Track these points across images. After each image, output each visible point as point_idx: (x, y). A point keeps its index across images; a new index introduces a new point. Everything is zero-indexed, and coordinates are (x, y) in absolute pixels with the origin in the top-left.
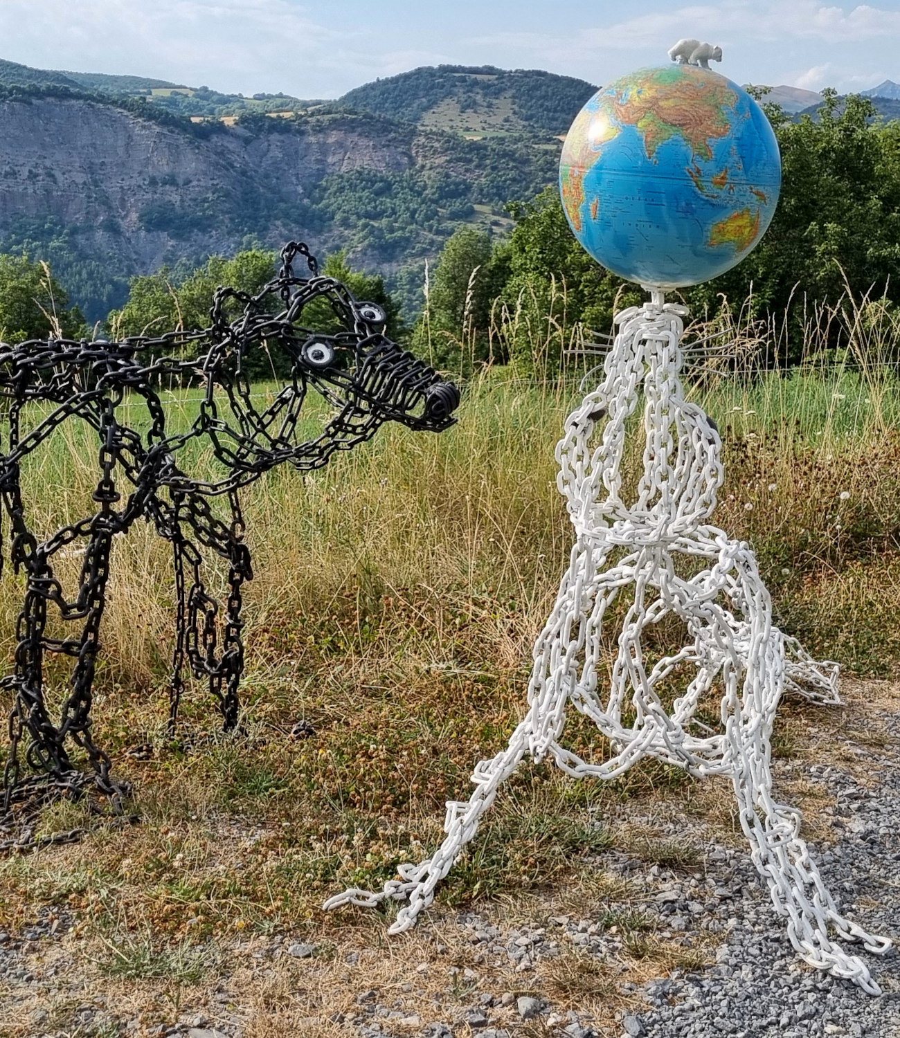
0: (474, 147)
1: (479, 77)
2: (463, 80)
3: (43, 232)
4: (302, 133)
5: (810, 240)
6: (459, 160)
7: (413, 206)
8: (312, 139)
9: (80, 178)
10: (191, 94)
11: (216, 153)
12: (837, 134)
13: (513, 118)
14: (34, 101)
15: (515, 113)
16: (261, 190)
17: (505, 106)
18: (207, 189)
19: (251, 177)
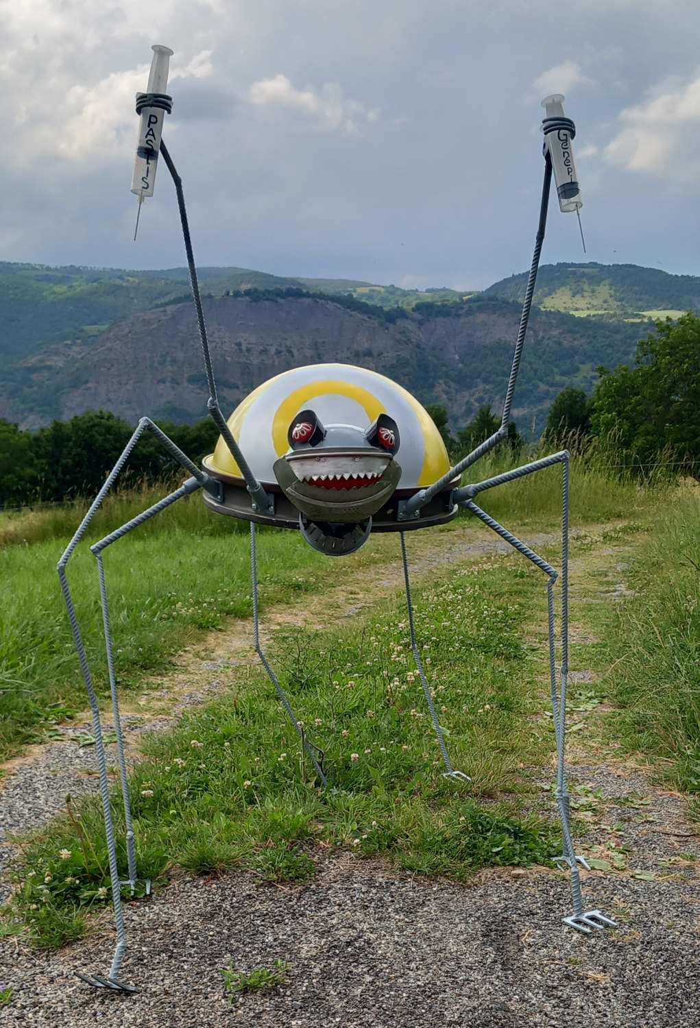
0: (581, 322)
1: (586, 270)
2: (574, 273)
4: (459, 316)
6: (569, 332)
8: (466, 320)
10: (383, 290)
11: (400, 333)
14: (280, 300)
15: (611, 296)
16: (430, 358)
17: (604, 290)
19: (424, 349)
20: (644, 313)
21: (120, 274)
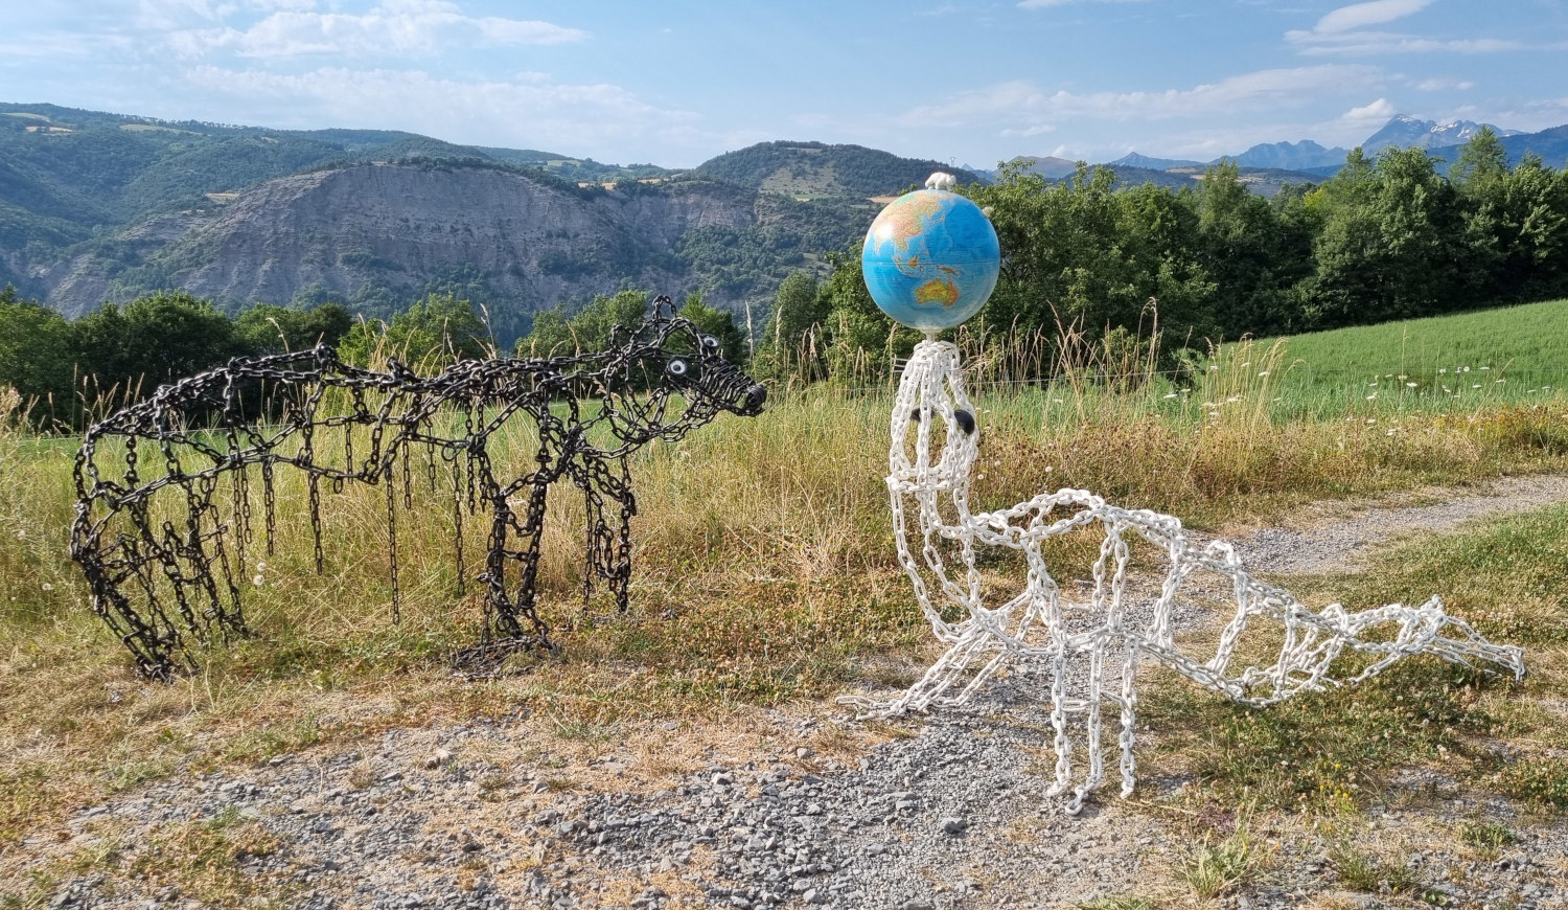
0: (803, 207)
1: (807, 151)
2: (795, 153)
3: (463, 276)
4: (667, 196)
5: (1065, 282)
6: (791, 217)
7: (755, 254)
8: (675, 200)
9: (491, 232)
10: (578, 164)
11: (599, 212)
12: (1086, 198)
13: (834, 183)
14: (454, 170)
15: (836, 179)
16: (635, 242)
17: (828, 174)
18: (592, 241)
19: (627, 231)
20: (872, 199)
21: (256, 133)
